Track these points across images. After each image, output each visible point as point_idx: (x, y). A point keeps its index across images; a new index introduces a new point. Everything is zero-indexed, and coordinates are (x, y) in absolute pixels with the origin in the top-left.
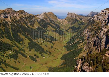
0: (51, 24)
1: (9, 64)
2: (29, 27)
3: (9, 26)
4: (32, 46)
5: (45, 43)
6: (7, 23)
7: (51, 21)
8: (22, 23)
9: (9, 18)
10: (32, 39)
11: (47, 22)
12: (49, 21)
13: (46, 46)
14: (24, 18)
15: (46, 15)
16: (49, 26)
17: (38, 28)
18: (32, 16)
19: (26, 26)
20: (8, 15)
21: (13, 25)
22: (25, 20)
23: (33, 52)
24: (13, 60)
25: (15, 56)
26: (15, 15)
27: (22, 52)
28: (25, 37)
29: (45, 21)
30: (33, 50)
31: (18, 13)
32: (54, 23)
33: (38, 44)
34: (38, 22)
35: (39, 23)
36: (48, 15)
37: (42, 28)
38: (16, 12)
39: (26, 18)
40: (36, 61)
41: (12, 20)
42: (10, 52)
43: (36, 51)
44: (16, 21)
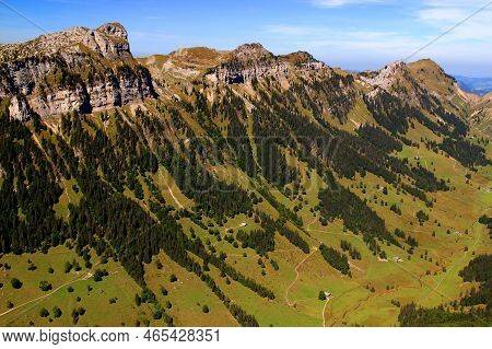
0: (426, 113)
1: (237, 268)
2: (327, 126)
3: (245, 117)
4: (335, 204)
5: (394, 196)
6: (239, 102)
7: (425, 99)
8: (299, 105)
9: (247, 85)
10: (334, 174)
11: (407, 105)
12: (415, 102)
13: (394, 208)
14: (306, 83)
15: (406, 72)
16: (415, 121)
17: (366, 131)
18: (342, 78)
19: (312, 119)
20: (245, 73)
21: (263, 112)
22: (310, 92)
23: (335, 233)
24: (252, 254)
25: (260, 242)
26: (273, 71)
27: (290, 225)
28: (306, 164)
29: (397, 100)
30: (339, 223)
31: (287, 65)
32: (440, 112)
33: (362, 197)
34: (366, 103)
35: (370, 108)
36: (412, 75)
37: (383, 129)
38: (276, 58)
39: (316, 86)
40: (345, 270)
41: (261, 92)
42: (243, 223)
43: (348, 226)
44: (275, 95)
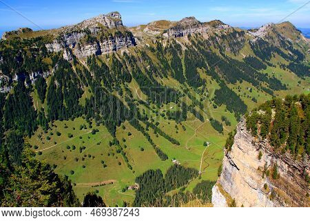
0: (282, 50)
2: (226, 58)
3: (181, 53)
4: (224, 97)
5: (255, 93)
6: (178, 47)
7: (283, 43)
8: (212, 47)
9: (185, 39)
10: (225, 82)
11: (272, 45)
12: (277, 44)
13: (254, 100)
14: (217, 35)
15: (274, 29)
16: (276, 54)
17: (248, 60)
18: (238, 33)
19: (218, 53)
20: (184, 32)
21: (191, 51)
22: (219, 40)
23: (221, 112)
25: (178, 117)
26: (199, 30)
27: (197, 109)
28: (211, 77)
29: (267, 43)
30: (224, 106)
31: (208, 27)
32: (290, 49)
33: (238, 93)
34: (250, 44)
35: (252, 47)
36: (277, 30)
37: (258, 58)
38: (202, 24)
39: (223, 37)
40: (221, 131)
41: (193, 42)
42: (172, 107)
43: (228, 108)
44: (199, 42)
